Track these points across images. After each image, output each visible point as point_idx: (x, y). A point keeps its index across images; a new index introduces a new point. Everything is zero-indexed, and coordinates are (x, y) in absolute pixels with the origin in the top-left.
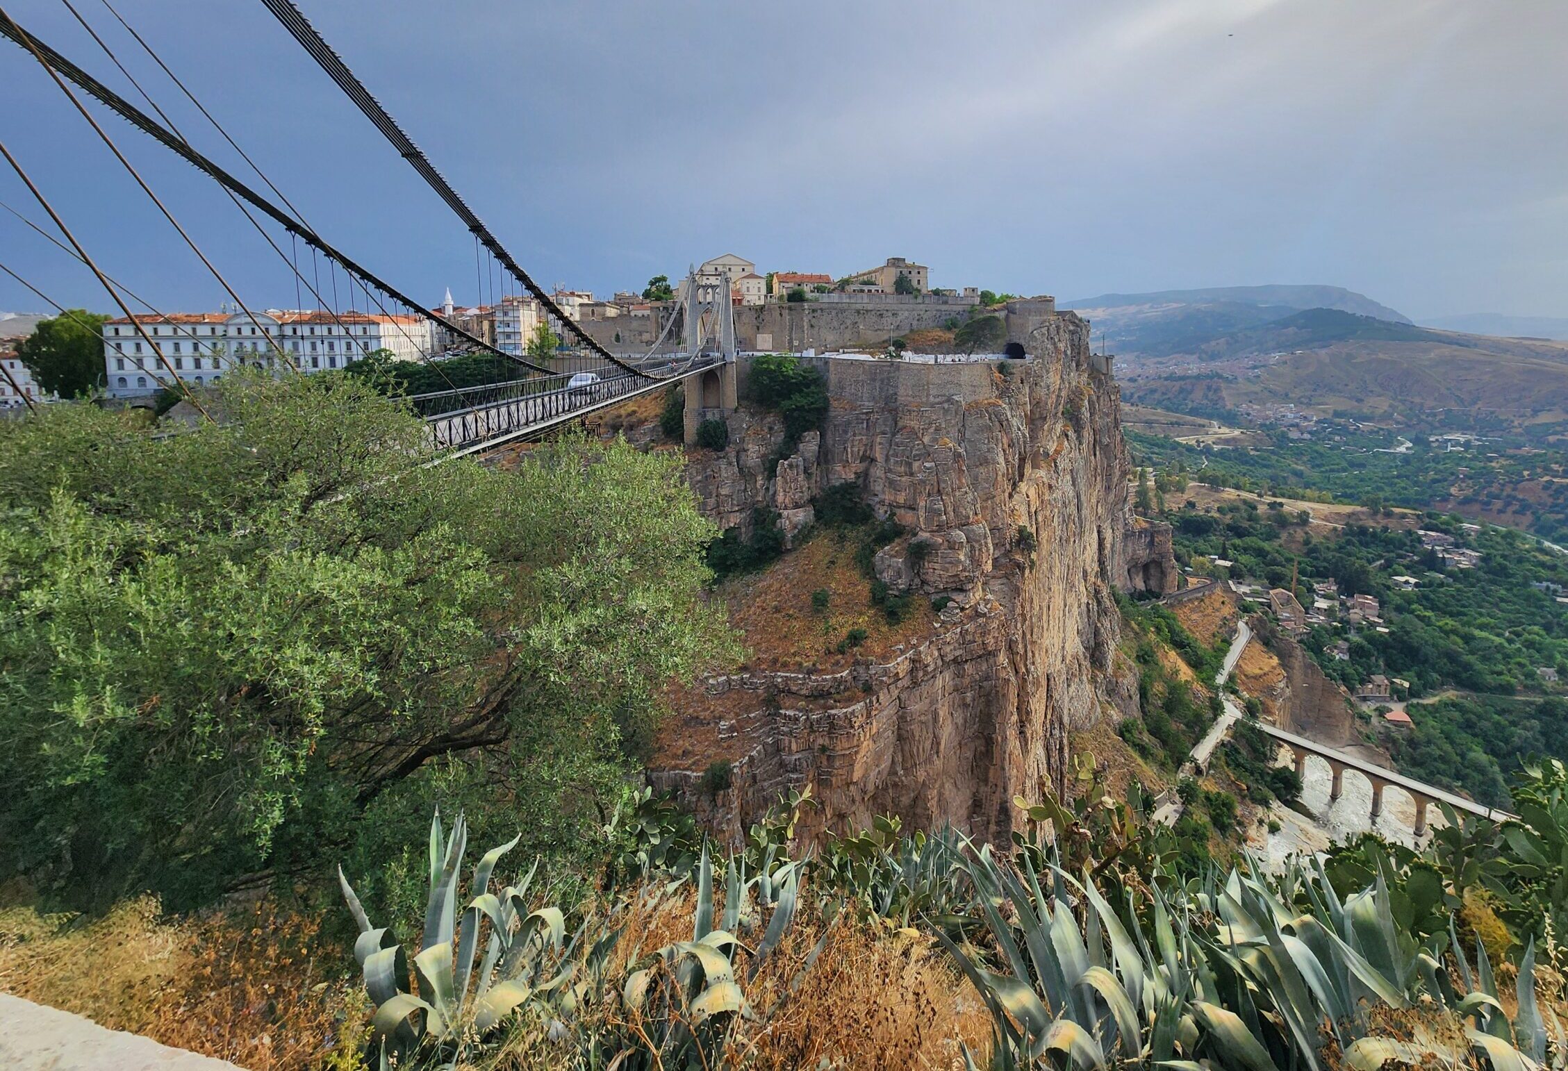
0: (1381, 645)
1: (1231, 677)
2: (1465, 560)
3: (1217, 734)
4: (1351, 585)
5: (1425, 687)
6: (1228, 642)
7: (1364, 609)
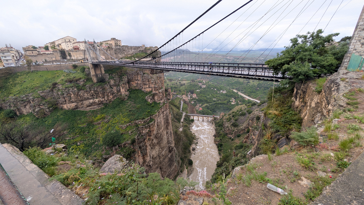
0: (197, 100)
1: (182, 109)
2: (204, 86)
3: (183, 117)
4: (192, 92)
5: (203, 104)
6: (180, 104)
7: (194, 96)
